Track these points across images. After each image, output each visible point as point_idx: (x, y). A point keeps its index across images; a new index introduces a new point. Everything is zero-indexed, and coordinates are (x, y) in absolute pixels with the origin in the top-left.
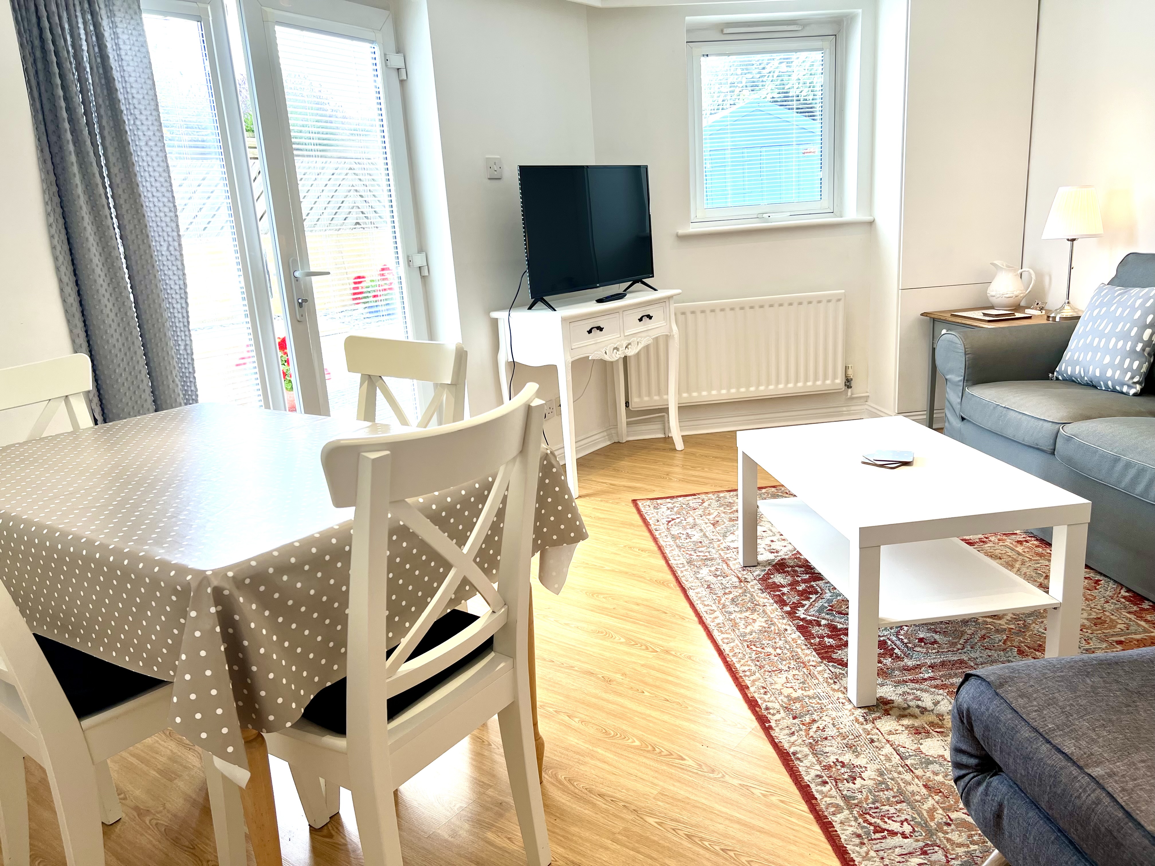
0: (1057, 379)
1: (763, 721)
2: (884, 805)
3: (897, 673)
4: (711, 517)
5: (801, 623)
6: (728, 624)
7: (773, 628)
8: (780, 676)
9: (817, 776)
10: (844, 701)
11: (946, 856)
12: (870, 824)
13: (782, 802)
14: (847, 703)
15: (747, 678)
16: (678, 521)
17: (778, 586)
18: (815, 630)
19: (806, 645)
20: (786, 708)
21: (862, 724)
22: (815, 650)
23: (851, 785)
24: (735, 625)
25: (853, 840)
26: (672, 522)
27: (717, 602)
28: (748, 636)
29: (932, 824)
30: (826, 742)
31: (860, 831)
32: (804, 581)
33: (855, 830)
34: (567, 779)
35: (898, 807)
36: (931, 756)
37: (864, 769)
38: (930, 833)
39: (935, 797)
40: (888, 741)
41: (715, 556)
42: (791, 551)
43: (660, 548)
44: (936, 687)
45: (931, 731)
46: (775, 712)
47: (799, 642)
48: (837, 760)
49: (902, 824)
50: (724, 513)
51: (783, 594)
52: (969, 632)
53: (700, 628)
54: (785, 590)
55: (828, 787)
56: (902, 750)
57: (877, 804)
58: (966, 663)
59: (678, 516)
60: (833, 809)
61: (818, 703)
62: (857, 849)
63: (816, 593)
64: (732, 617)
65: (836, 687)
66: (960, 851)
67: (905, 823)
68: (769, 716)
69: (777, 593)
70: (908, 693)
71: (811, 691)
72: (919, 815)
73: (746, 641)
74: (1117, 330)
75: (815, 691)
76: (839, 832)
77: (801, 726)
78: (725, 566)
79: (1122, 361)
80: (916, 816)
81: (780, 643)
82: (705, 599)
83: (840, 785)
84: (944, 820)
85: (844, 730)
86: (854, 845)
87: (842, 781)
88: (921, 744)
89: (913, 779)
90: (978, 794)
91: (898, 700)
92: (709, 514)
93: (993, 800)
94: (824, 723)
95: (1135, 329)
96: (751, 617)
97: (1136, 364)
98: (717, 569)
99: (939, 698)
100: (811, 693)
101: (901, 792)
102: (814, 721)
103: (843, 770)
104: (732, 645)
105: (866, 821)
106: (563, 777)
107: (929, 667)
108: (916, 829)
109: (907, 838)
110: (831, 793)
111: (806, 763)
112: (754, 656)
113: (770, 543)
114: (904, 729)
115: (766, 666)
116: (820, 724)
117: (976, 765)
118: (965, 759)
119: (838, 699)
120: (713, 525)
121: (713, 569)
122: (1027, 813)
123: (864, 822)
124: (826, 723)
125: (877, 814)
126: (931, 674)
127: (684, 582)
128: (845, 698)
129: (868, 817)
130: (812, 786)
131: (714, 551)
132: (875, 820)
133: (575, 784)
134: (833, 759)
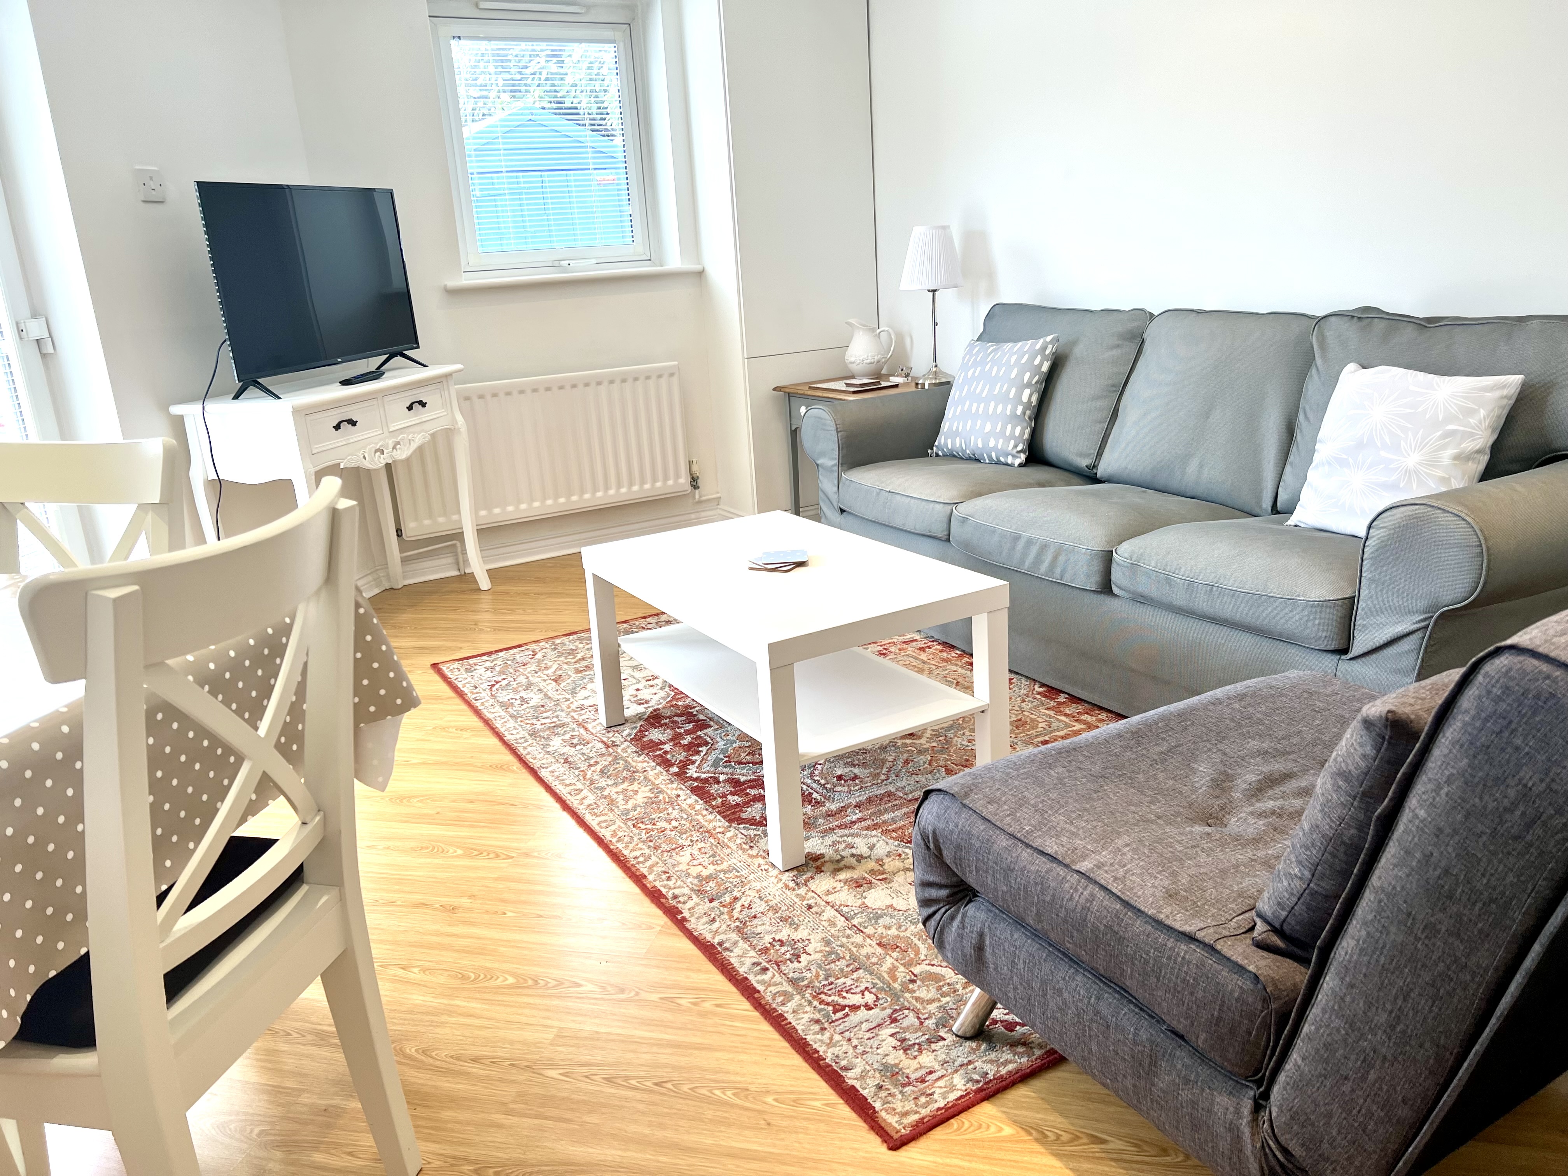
0: (937, 455)
1: (673, 913)
2: (838, 978)
3: (821, 821)
4: (550, 672)
5: (696, 784)
6: (603, 804)
7: (661, 797)
8: (682, 853)
9: (754, 964)
10: (766, 867)
11: (919, 1018)
12: (828, 1004)
13: (718, 1006)
14: (770, 869)
15: (641, 865)
16: (504, 683)
17: (658, 744)
18: (714, 789)
19: (707, 810)
20: (699, 891)
21: (794, 890)
22: (719, 813)
23: (796, 965)
24: (612, 802)
25: (812, 1028)
26: (497, 686)
27: (581, 778)
28: (631, 813)
29: (896, 985)
30: (755, 921)
31: (817, 1016)
32: (688, 732)
33: (812, 1016)
34: (420, 1051)
35: (855, 975)
36: (879, 909)
37: (807, 942)
38: (896, 997)
39: (893, 954)
40: (828, 903)
41: (566, 720)
42: (664, 699)
43: (487, 722)
44: (868, 828)
45: (873, 881)
46: (686, 899)
47: (698, 807)
48: (774, 939)
49: (863, 995)
50: (566, 663)
51: (666, 752)
52: (890, 759)
53: (566, 816)
54: (667, 747)
55: (769, 974)
56: (845, 909)
57: (831, 979)
58: (894, 795)
59: (504, 677)
60: (781, 998)
61: (737, 876)
62: (819, 1037)
63: (707, 744)
64: (606, 793)
65: (754, 852)
66: (932, 1007)
67: (866, 993)
68: (680, 906)
69: (658, 753)
70: (839, 842)
71: (725, 863)
72: (879, 979)
73: (629, 819)
74: (995, 393)
75: (730, 863)
76: (794, 1024)
77: (721, 908)
78: (582, 731)
79: (1004, 428)
80: (876, 981)
81: (675, 813)
82: (565, 777)
83: (783, 968)
84: (908, 977)
85: (775, 902)
86: (814, 1034)
87: (784, 962)
88: (865, 898)
89: (864, 938)
90: (953, 929)
91: (828, 852)
92: (546, 668)
93: (972, 932)
94: (749, 899)
95: (1014, 390)
96: (630, 788)
97: (1018, 430)
98: (572, 737)
99: (874, 840)
100: (725, 866)
101: (854, 958)
102: (736, 899)
103: (783, 949)
104: (613, 828)
105: (822, 1002)
106: (413, 1050)
107: (855, 807)
108: (880, 996)
109: (870, 1009)
110: (775, 979)
111: (737, 951)
112: (644, 836)
113: (635, 692)
114: (842, 885)
115: (663, 845)
116: (745, 901)
117: (947, 897)
118: (934, 893)
119: (759, 866)
120: (556, 681)
121: (567, 737)
122: (1012, 936)
123: (820, 1004)
124: (751, 898)
125: (833, 991)
126: (859, 815)
127: (531, 760)
128: (767, 864)
129: (823, 996)
130: (751, 977)
131: (563, 714)
132: (832, 998)
133: (434, 1054)
134: (768, 939)
